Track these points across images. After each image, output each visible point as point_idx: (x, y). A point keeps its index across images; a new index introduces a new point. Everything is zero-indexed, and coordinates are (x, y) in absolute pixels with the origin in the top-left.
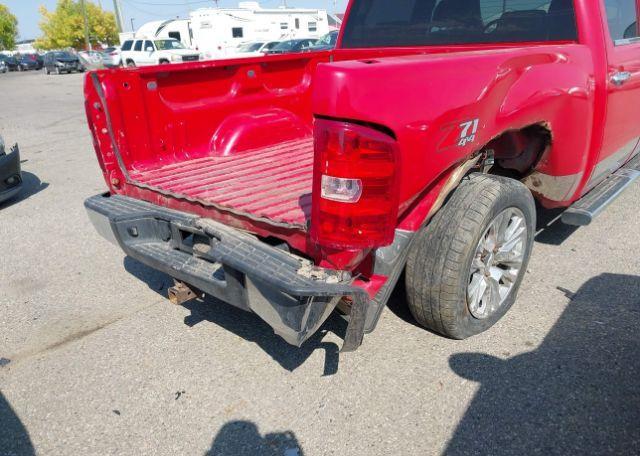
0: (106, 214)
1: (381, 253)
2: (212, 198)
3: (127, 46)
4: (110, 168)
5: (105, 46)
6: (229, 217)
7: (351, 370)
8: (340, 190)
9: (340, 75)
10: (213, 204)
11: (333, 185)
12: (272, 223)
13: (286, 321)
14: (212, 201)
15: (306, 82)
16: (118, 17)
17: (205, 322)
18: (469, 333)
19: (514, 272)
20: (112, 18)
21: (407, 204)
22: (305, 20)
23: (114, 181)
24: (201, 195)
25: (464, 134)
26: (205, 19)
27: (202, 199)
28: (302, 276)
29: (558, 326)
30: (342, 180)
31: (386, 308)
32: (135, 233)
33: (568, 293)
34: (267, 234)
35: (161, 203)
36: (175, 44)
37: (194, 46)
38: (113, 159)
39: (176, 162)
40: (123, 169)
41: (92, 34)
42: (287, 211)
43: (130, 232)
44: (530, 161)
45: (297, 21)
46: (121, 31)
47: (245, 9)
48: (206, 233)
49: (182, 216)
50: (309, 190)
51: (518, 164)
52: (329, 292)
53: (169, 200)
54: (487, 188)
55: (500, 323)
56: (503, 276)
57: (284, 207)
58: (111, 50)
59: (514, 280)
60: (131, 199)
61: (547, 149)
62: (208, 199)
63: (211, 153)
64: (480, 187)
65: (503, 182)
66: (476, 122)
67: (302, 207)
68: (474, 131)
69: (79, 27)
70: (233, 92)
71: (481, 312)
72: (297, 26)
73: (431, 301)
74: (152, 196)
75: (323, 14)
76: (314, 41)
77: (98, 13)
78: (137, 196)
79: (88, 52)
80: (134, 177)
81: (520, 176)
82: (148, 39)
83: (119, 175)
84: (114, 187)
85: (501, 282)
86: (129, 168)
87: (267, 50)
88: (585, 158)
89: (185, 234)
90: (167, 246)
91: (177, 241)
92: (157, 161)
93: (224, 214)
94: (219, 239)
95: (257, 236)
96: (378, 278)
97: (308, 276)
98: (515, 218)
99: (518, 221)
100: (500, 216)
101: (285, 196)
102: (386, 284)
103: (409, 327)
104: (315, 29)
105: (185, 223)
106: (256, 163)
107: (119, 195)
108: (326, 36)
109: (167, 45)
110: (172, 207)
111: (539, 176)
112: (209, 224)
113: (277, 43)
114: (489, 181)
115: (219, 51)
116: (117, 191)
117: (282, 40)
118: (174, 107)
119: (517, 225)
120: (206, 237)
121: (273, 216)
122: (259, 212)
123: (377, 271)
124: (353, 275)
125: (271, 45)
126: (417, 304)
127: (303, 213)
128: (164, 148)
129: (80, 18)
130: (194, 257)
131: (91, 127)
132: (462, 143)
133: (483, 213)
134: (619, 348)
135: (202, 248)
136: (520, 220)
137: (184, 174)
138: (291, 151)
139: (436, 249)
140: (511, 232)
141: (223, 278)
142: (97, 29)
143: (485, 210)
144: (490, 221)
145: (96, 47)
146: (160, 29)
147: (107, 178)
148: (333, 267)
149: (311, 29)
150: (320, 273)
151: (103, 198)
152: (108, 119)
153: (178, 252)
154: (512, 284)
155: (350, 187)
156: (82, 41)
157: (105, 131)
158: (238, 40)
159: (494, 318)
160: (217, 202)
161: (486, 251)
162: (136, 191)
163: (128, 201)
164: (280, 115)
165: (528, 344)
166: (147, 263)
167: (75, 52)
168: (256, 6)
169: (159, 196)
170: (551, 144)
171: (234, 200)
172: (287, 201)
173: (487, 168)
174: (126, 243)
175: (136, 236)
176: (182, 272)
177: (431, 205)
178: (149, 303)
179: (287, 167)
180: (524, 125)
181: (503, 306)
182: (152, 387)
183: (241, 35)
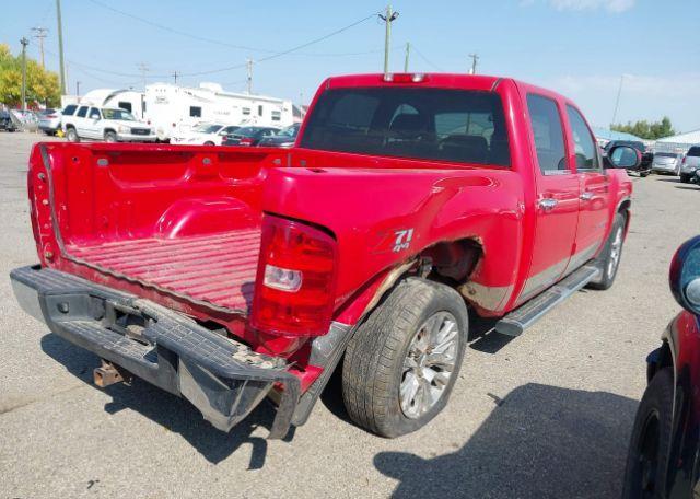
0: (34, 286)
1: (318, 344)
2: (155, 280)
3: (70, 111)
4: (46, 240)
5: (44, 107)
6: (169, 299)
7: (279, 465)
8: (283, 280)
9: (289, 179)
10: (154, 285)
11: (277, 275)
12: (212, 307)
13: (216, 406)
14: (153, 282)
15: (262, 175)
16: (63, 79)
17: (129, 410)
18: (400, 432)
19: (446, 375)
20: (55, 79)
21: (344, 298)
22: (268, 109)
23: (48, 254)
24: (142, 275)
25: (399, 240)
26: (163, 95)
27: (142, 279)
28: (236, 360)
29: (484, 429)
30: (284, 270)
31: (319, 401)
32: (66, 309)
33: (497, 399)
34: (206, 318)
35: (98, 281)
36: (124, 115)
37: (146, 120)
38: (51, 231)
39: (118, 240)
40: (60, 243)
41: (30, 93)
42: (229, 297)
43: (60, 308)
44: (465, 270)
45: (260, 108)
46: (65, 94)
47: (207, 90)
48: (143, 313)
49: (119, 295)
50: (253, 279)
51: (454, 273)
52: (262, 377)
53: (106, 278)
54: (422, 292)
55: (431, 424)
56: (435, 378)
57: (226, 293)
58: (50, 112)
59: (447, 382)
60: (64, 274)
61: (480, 260)
62: (149, 280)
63: (156, 235)
64: (415, 290)
65: (437, 287)
66: (411, 231)
67: (244, 294)
68: (409, 238)
69: (15, 83)
70: (187, 177)
71: (413, 412)
72: (260, 113)
73: (365, 397)
74: (88, 272)
75: (288, 105)
76: (276, 131)
77: (39, 71)
78: (72, 271)
79: (22, 111)
80: (71, 252)
81: (455, 283)
82: (95, 106)
83: (55, 248)
84: (47, 261)
85: (433, 383)
86: (66, 242)
87: (225, 133)
88: (515, 272)
89: (119, 313)
90: (98, 325)
91: (110, 320)
92: (97, 238)
93: (163, 296)
94: (156, 321)
95: (196, 320)
96: (314, 368)
97: (244, 360)
98: (448, 322)
99: (450, 325)
100: (432, 319)
101: (229, 283)
102: (322, 376)
103: (343, 424)
104: (278, 119)
105: (122, 302)
106: (202, 248)
107: (51, 269)
108: (290, 127)
109: (116, 115)
110: (110, 285)
111: (474, 286)
112: (147, 305)
113: (237, 128)
114: (424, 285)
115: (173, 129)
116: (49, 265)
117: (243, 126)
118: (123, 186)
119: (449, 329)
120: (142, 318)
121: (214, 300)
122: (201, 296)
123: (312, 361)
124: (289, 362)
125: (230, 129)
126: (352, 399)
127: (244, 301)
128: (107, 225)
129: (18, 74)
130: (128, 338)
131: (31, 197)
132: (397, 249)
133: (416, 313)
134: (536, 452)
135: (136, 329)
136: (452, 324)
137: (124, 253)
138: (241, 240)
139: (372, 345)
140: (444, 335)
141: (155, 361)
142: (36, 88)
143: (418, 312)
144: (422, 322)
145: (32, 106)
146: (110, 97)
147: (40, 251)
148: (269, 353)
149: (274, 118)
150: (256, 358)
151: (32, 271)
152: (51, 191)
153: (110, 332)
154: (444, 387)
155: (292, 278)
156: (17, 98)
157: (45, 202)
158: (195, 120)
159: (425, 419)
160: (158, 284)
161: (418, 351)
162: (71, 267)
163: (61, 276)
164: (233, 204)
165: (455, 445)
166: (74, 341)
167: (5, 109)
168: (218, 88)
169: (96, 274)
170: (483, 257)
171: (176, 283)
172: (231, 288)
173: (425, 274)
174: (53, 319)
175: (66, 312)
176: (112, 352)
177: (368, 302)
178: (68, 388)
179: (235, 255)
180: (456, 238)
181: (435, 407)
182: (62, 475)
183: (199, 115)
